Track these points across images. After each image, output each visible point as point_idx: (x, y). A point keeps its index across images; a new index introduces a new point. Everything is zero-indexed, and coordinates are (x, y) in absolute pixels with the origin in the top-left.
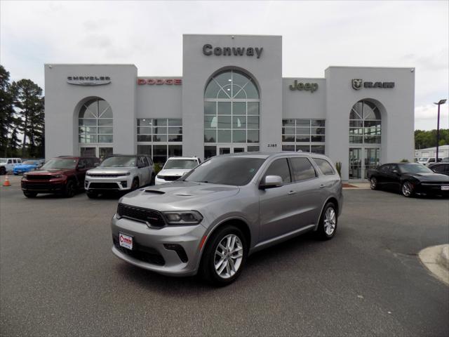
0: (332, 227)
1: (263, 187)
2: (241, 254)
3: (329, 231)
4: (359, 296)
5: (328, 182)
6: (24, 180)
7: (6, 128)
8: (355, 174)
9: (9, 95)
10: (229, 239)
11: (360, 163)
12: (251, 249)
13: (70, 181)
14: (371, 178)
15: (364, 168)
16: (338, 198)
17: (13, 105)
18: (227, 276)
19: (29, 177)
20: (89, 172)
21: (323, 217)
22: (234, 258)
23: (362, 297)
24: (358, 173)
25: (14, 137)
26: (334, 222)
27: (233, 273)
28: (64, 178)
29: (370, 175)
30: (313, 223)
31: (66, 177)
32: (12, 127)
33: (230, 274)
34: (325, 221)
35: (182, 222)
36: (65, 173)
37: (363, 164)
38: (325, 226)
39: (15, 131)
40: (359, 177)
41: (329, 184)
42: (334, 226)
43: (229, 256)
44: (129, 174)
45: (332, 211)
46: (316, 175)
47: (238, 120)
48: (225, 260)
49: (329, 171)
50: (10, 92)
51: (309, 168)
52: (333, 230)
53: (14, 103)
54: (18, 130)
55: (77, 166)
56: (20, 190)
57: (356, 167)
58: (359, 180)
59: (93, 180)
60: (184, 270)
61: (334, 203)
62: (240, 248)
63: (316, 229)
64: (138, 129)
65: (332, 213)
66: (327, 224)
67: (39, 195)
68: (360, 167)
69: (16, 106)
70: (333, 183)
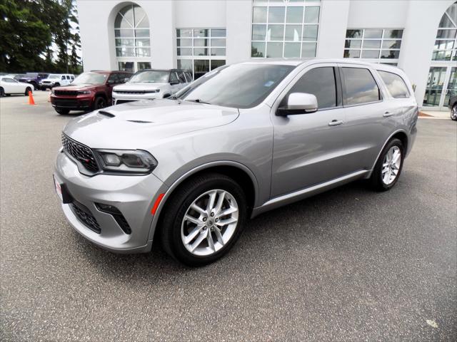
0: (394, 174)
1: (284, 111)
2: (235, 219)
3: (388, 179)
4: (429, 322)
5: (396, 109)
6: (53, 95)
7: (65, 44)
8: (431, 100)
9: (64, 9)
10: (213, 197)
11: (441, 87)
12: (255, 208)
13: (99, 98)
14: (453, 106)
15: (446, 93)
16: (408, 133)
17: (69, 20)
18: (208, 251)
19: (56, 92)
20: (116, 88)
21: (382, 159)
22: (222, 224)
23: (435, 325)
24: (435, 99)
25: (74, 54)
26: (398, 166)
27: (218, 246)
28: (92, 94)
29: (453, 102)
30: (365, 169)
31: (94, 93)
32: (70, 43)
33: (213, 248)
34: (384, 165)
35: (123, 167)
36: (92, 90)
37: (445, 89)
38: (383, 172)
39: (74, 48)
40: (435, 104)
41: (398, 111)
42: (396, 172)
43: (211, 223)
44: (158, 91)
45: (397, 151)
46: (380, 97)
47: (295, 31)
48: (203, 229)
49: (400, 92)
50: (64, 6)
51: (372, 88)
52: (394, 177)
53: (70, 17)
54: (76, 47)
55: (107, 82)
56: (51, 106)
57: (433, 92)
58: (436, 107)
59: (119, 97)
60: (126, 246)
61: (402, 140)
62: (233, 209)
63: (368, 177)
64: (178, 41)
65: (397, 155)
66: (387, 169)
67: (71, 112)
68: (440, 92)
69: (72, 20)
70: (404, 110)
